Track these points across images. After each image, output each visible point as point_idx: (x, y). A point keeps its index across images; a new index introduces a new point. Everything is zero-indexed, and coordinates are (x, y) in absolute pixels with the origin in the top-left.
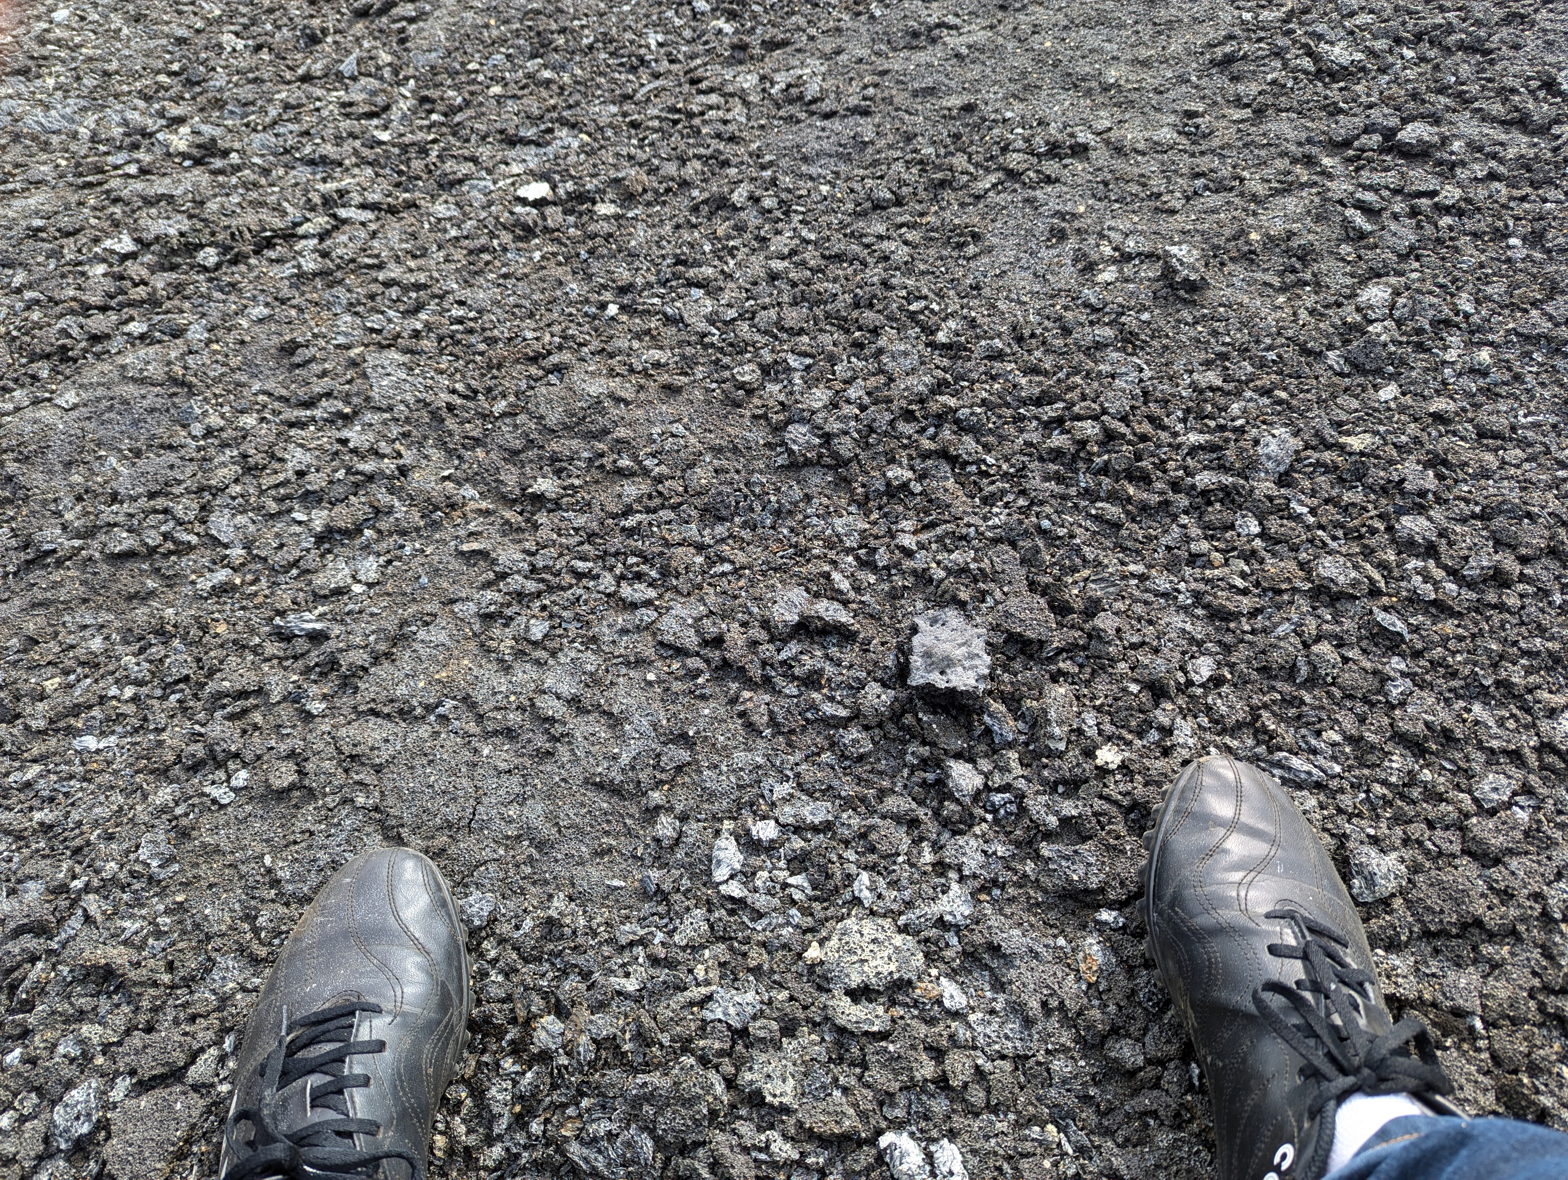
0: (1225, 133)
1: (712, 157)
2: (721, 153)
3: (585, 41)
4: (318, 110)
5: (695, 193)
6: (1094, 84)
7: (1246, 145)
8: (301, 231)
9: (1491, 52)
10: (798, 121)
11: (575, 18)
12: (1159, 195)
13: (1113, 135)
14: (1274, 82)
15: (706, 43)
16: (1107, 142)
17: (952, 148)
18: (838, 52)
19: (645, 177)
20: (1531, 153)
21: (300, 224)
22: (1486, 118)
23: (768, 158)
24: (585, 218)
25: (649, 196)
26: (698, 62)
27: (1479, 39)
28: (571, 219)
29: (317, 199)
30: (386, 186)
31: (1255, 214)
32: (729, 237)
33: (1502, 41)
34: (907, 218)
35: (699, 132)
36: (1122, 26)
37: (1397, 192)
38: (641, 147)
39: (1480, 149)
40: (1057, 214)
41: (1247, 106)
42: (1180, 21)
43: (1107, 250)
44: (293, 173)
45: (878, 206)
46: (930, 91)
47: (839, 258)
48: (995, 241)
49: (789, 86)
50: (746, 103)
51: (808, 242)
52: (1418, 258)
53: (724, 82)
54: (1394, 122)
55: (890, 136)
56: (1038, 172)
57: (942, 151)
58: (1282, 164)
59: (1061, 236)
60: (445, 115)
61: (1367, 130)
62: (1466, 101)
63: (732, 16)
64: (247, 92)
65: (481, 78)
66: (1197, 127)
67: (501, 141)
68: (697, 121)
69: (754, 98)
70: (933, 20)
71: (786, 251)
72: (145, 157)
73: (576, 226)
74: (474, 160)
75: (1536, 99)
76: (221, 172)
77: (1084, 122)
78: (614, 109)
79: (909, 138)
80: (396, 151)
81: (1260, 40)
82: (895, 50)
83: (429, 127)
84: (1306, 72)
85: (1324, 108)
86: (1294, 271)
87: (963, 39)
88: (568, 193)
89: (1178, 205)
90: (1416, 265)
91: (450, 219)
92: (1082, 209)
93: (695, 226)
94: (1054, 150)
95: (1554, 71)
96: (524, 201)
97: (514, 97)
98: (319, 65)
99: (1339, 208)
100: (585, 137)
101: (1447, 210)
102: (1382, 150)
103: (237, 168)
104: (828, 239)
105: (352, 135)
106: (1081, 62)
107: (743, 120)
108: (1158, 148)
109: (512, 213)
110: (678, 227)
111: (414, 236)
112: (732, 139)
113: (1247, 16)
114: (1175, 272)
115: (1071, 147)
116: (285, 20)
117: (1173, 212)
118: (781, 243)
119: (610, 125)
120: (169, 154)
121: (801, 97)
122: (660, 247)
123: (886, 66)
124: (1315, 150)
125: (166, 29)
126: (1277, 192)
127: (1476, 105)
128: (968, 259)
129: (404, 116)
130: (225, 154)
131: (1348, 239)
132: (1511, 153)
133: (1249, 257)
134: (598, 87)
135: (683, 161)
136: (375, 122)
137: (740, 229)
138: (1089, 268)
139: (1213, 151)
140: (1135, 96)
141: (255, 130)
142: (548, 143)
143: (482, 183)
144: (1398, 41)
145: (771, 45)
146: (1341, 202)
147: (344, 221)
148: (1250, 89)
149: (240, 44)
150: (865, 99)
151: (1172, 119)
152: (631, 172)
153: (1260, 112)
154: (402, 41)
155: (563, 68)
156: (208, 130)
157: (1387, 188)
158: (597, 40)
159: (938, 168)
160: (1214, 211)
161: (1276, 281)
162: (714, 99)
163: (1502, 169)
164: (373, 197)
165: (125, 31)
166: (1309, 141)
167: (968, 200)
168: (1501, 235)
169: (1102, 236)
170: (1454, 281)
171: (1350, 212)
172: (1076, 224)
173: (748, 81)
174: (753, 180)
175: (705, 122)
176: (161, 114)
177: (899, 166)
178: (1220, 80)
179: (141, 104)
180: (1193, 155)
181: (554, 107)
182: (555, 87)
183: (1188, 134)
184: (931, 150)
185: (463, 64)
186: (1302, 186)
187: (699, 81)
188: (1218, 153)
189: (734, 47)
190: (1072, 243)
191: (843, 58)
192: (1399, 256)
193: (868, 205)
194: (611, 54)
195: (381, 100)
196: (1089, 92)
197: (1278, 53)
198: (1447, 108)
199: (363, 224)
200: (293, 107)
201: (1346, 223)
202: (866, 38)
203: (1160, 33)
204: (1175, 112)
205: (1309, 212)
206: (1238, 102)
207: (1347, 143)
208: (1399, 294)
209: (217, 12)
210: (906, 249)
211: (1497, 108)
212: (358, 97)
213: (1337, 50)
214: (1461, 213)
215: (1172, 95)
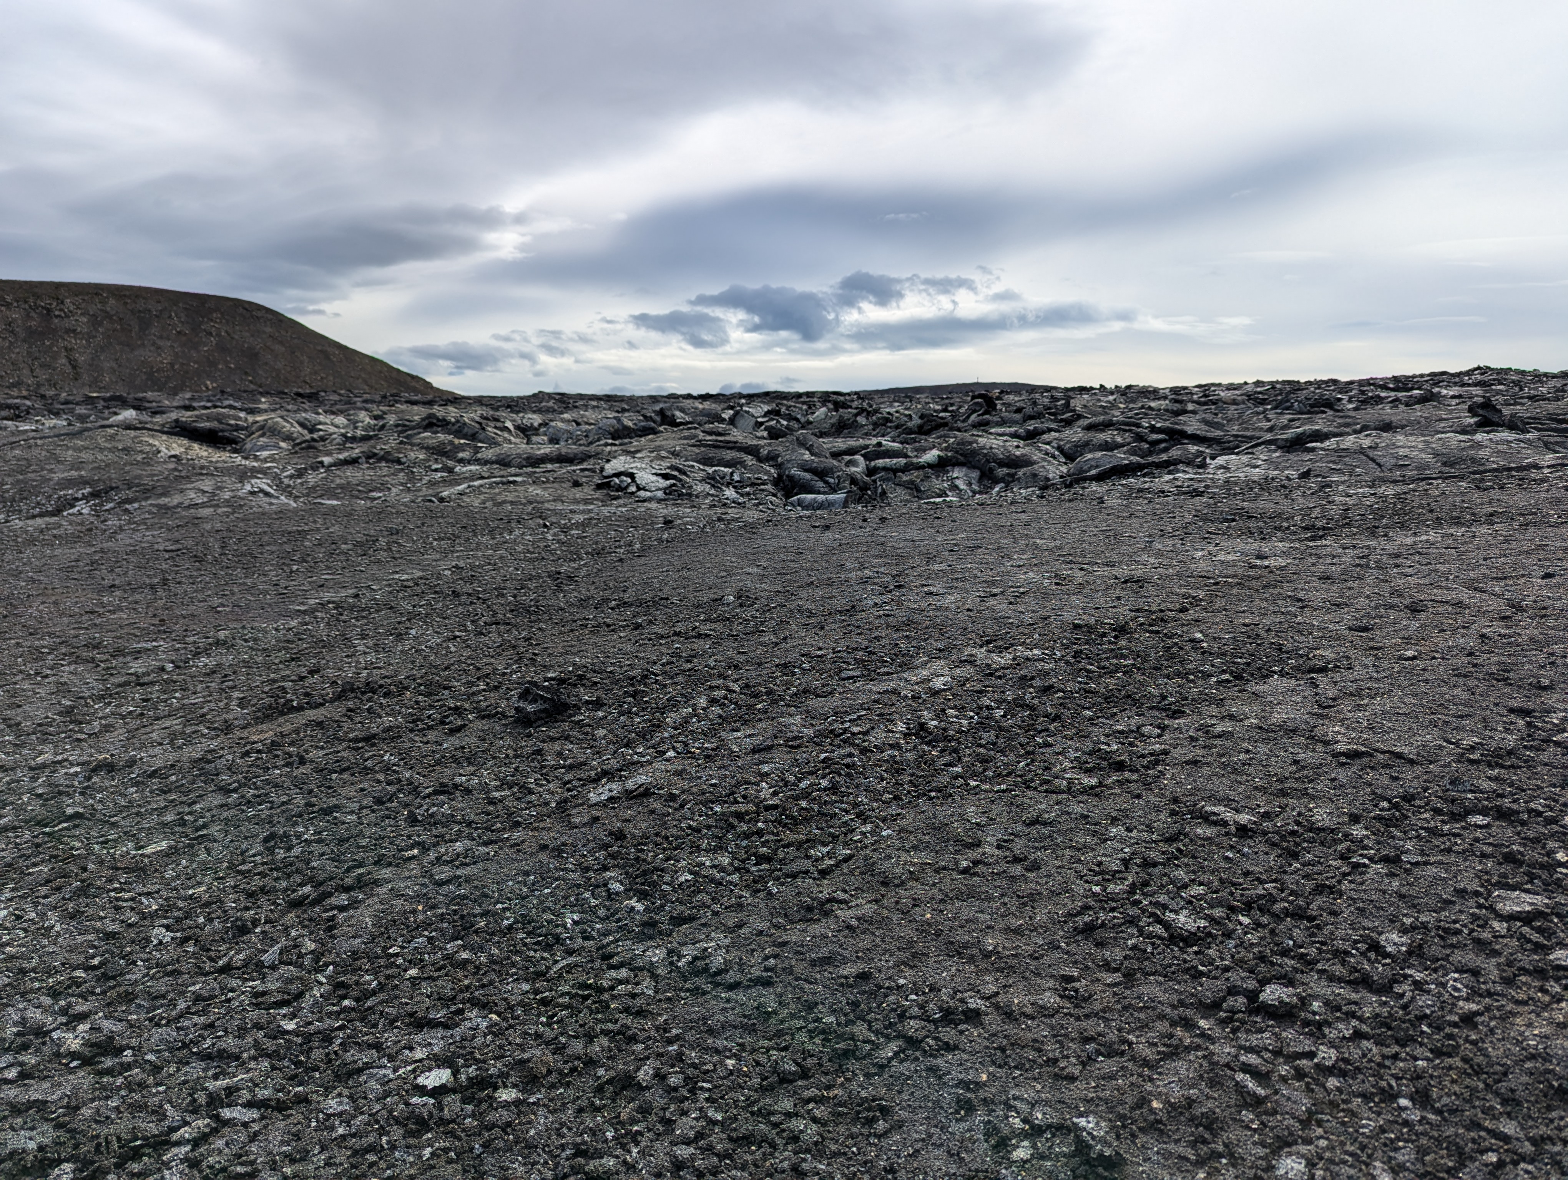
0: (1103, 998)
1: (619, 1033)
2: (628, 1028)
3: (506, 923)
4: (229, 1001)
5: (601, 1072)
6: (975, 951)
7: (1125, 1008)
8: (175, 1137)
9: (1314, 918)
10: (704, 993)
11: (498, 902)
12: (1055, 1061)
13: (1002, 999)
14: (1134, 947)
15: (619, 920)
16: (997, 1007)
17: (851, 1016)
18: (740, 925)
19: (550, 1058)
20: (1385, 1010)
21: (178, 1128)
22: (1332, 979)
23: (675, 1032)
24: (484, 1106)
25: (553, 1078)
26: (611, 938)
27: (1300, 907)
28: (470, 1108)
29: (201, 1097)
30: (278, 1078)
31: (1151, 1080)
32: (633, 1122)
33: (1319, 908)
34: (814, 1092)
35: (608, 1007)
36: (990, 899)
37: (1277, 1053)
38: (549, 1025)
39: (1338, 1008)
40: (961, 1083)
41: (1116, 970)
42: (1040, 894)
43: (1017, 1122)
44: (186, 1069)
45: (785, 1079)
46: (827, 961)
47: (747, 1140)
48: (904, 1114)
49: (695, 958)
50: (655, 977)
51: (715, 1123)
52: (1319, 1123)
53: (634, 957)
54: (1251, 984)
55: (793, 1006)
56: (936, 1039)
57: (843, 1019)
58: (1162, 1026)
59: (969, 1108)
60: (357, 1000)
61: (1232, 991)
62: (1309, 963)
63: (643, 896)
64: (160, 985)
65: (400, 961)
66: (1076, 991)
67: (409, 1025)
68: (606, 996)
69: (662, 971)
70: (824, 896)
71: (692, 1134)
72: (29, 1059)
73: (473, 1116)
74: (378, 1046)
75: (1369, 960)
76: (109, 1072)
77: (973, 988)
78: (526, 987)
79: (810, 1007)
80: (299, 1040)
81: (1113, 910)
82: (792, 922)
83: (339, 1013)
84: (1160, 938)
85: (1186, 971)
86: (1205, 1142)
87: (852, 912)
88: (469, 1079)
89: (1076, 1071)
90: (1320, 1131)
91: (340, 1114)
92: (984, 1077)
93: (598, 1109)
94: (948, 1017)
95: (1374, 935)
96: (422, 1090)
97: (430, 978)
98: (241, 956)
99: (1229, 1072)
100: (494, 1017)
101: (1330, 1071)
102: (1251, 1012)
103: (128, 1067)
104: (735, 1119)
105: (257, 1026)
106: (960, 931)
107: (651, 993)
108: (1044, 1012)
109: (407, 1104)
110: (580, 1110)
111: (297, 1137)
112: (640, 1013)
113: (1097, 889)
114: (1090, 1147)
115: (964, 1012)
116: (219, 913)
117: (1072, 1079)
118: (687, 1126)
119: (522, 1004)
120: (58, 1055)
121: (706, 969)
122: (561, 1136)
123: (785, 938)
124: (1189, 1013)
125: (99, 924)
126: (1165, 1057)
127: (1319, 966)
128: (879, 1137)
129: (316, 1002)
130: (119, 1051)
131: (1246, 1105)
132: (1367, 1011)
133: (1155, 1127)
134: (513, 964)
135: (590, 1038)
136: (285, 1011)
137: (645, 1110)
138: (1002, 1145)
139: (1096, 1015)
140: (1014, 962)
141: (158, 1025)
142: (457, 1025)
143: (383, 1071)
144: (1232, 909)
145: (678, 921)
146: (1227, 1065)
147: (227, 1123)
148: (1116, 954)
149: (168, 936)
150: (767, 969)
151: (1051, 983)
152: (536, 1053)
153: (1129, 976)
154: (330, 929)
155: (481, 948)
156: (107, 1025)
157: (1267, 1050)
158: (516, 921)
159: (841, 1037)
160: (1112, 1077)
161: (1190, 1154)
162: (624, 973)
163: (1365, 1028)
164: (263, 1093)
165: (58, 928)
166: (1181, 1003)
167: (873, 1070)
168: (1390, 1096)
169: (1010, 1108)
170: (1363, 1148)
171: (1239, 1076)
172: (982, 1094)
173: (657, 955)
174: (659, 1055)
175: (614, 997)
176: (64, 1011)
177: (802, 1036)
178: (1087, 947)
179: (46, 1000)
180: (1078, 1019)
181: (468, 987)
182: (471, 968)
183: (1069, 998)
184: (831, 1019)
185: (385, 949)
186: (1188, 1049)
187: (611, 956)
188: (1101, 1015)
189: (644, 924)
190: (980, 1116)
191: (745, 930)
192: (1301, 1121)
193: (774, 1078)
194: (529, 934)
195: (294, 988)
196: (971, 959)
197: (1132, 921)
198: (1296, 970)
199: (245, 1125)
200: (205, 999)
201: (1240, 1088)
202: (765, 912)
203: (1025, 904)
204: (1052, 976)
205: (1201, 1076)
206: (1107, 966)
207: (1216, 1005)
208: (1314, 1165)
209: (155, 907)
210: (815, 1127)
211: (1338, 969)
212: (272, 986)
213: (1182, 918)
214: (1343, 1074)
215: (1046, 960)
